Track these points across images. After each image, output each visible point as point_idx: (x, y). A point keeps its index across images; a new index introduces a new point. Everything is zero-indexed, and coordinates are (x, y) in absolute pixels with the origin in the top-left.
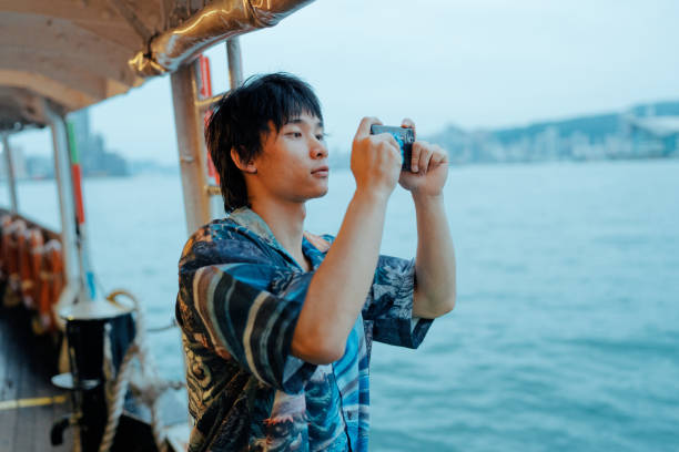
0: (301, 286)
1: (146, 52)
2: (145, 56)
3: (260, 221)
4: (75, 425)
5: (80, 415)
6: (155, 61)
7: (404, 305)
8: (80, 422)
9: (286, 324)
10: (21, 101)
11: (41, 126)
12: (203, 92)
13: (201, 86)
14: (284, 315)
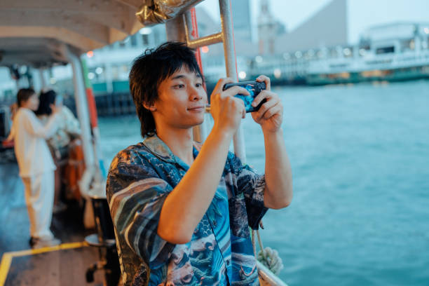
0: (157, 207)
1: (150, 5)
2: (149, 8)
3: (163, 144)
4: (101, 269)
5: (104, 263)
6: (157, 11)
7: (258, 192)
8: (106, 267)
9: (150, 233)
10: (51, 47)
11: (65, 64)
12: (193, 34)
13: (192, 29)
14: (147, 227)
